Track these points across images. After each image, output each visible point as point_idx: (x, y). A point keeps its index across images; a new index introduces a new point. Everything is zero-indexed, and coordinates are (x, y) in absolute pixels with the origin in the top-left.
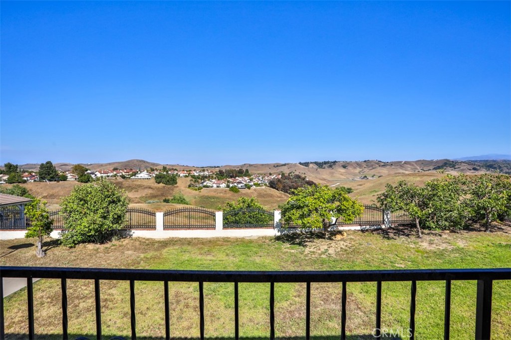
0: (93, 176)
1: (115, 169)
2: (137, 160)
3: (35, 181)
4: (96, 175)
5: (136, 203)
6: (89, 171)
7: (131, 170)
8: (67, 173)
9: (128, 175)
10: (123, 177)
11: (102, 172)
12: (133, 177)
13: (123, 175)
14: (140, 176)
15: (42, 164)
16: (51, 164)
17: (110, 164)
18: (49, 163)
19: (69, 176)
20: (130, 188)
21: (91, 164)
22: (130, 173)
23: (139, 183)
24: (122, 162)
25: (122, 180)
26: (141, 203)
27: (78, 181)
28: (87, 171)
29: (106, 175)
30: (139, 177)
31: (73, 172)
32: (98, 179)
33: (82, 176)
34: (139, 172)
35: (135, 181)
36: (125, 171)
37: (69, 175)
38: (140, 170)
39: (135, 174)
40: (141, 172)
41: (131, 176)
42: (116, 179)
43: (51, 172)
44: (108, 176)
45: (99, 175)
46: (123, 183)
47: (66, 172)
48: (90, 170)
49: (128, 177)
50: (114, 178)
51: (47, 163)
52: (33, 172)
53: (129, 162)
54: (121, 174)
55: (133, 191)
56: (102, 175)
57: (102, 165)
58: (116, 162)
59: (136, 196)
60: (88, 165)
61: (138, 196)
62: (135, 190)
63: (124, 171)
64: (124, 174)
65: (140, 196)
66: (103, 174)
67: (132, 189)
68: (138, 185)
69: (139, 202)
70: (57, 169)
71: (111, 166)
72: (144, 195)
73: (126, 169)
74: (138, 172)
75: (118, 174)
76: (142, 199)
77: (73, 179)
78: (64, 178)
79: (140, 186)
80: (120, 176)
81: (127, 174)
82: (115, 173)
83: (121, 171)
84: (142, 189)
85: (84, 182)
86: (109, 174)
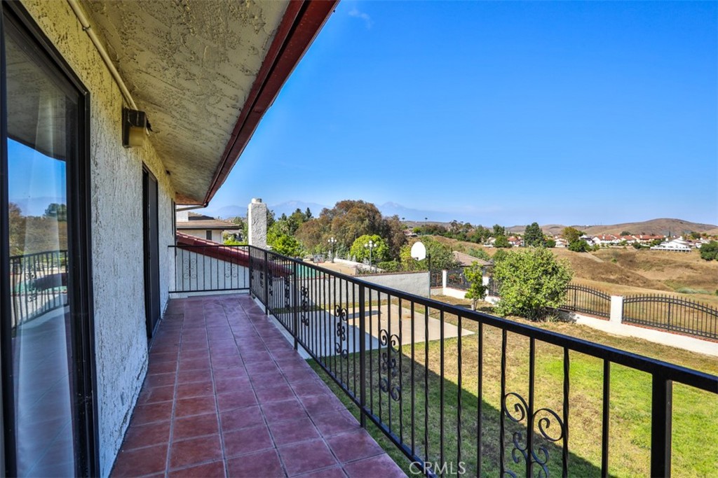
0: (589, 243)
1: (625, 234)
2: (667, 220)
3: (520, 246)
4: (593, 242)
5: (658, 289)
6: (584, 236)
7: (653, 235)
8: (556, 237)
9: (647, 244)
10: (637, 246)
11: (604, 238)
12: (656, 247)
13: (636, 242)
14: (667, 245)
15: (528, 226)
16: (537, 225)
17: (618, 226)
18: (535, 225)
19: (558, 242)
20: (649, 265)
21: (590, 227)
22: (650, 240)
23: (667, 258)
24: (639, 224)
25: (635, 250)
26: (668, 290)
27: (569, 249)
28: (581, 235)
29: (609, 242)
30: (667, 248)
31: (563, 237)
32: (596, 248)
33: (574, 242)
34: (667, 240)
35: (659, 253)
36: (641, 237)
37: (558, 240)
38: (669, 237)
39: (659, 241)
40: (671, 239)
41: (651, 246)
42: (625, 248)
43: (537, 236)
44: (612, 244)
45: (598, 241)
46: (637, 255)
47: (554, 236)
48: (586, 234)
49: (645, 247)
50: (622, 247)
51: (533, 225)
52: (519, 235)
53: (651, 222)
54: (633, 242)
55: (654, 269)
56: (603, 242)
57: (606, 228)
58: (629, 224)
59: (659, 278)
60: (586, 228)
61: (663, 279)
62: (657, 268)
63: (639, 238)
64: (638, 241)
65: (666, 279)
66: (605, 240)
67: (652, 266)
68: (663, 260)
69: (663, 289)
70: (544, 232)
71: (620, 229)
72: (674, 278)
73: (644, 234)
74: (664, 239)
75: (629, 242)
76: (671, 284)
77: (562, 246)
78: (552, 244)
79: (667, 262)
80: (632, 244)
81: (645, 241)
82: (623, 239)
83: (633, 237)
84: (672, 268)
85: (576, 251)
86: (613, 241)
